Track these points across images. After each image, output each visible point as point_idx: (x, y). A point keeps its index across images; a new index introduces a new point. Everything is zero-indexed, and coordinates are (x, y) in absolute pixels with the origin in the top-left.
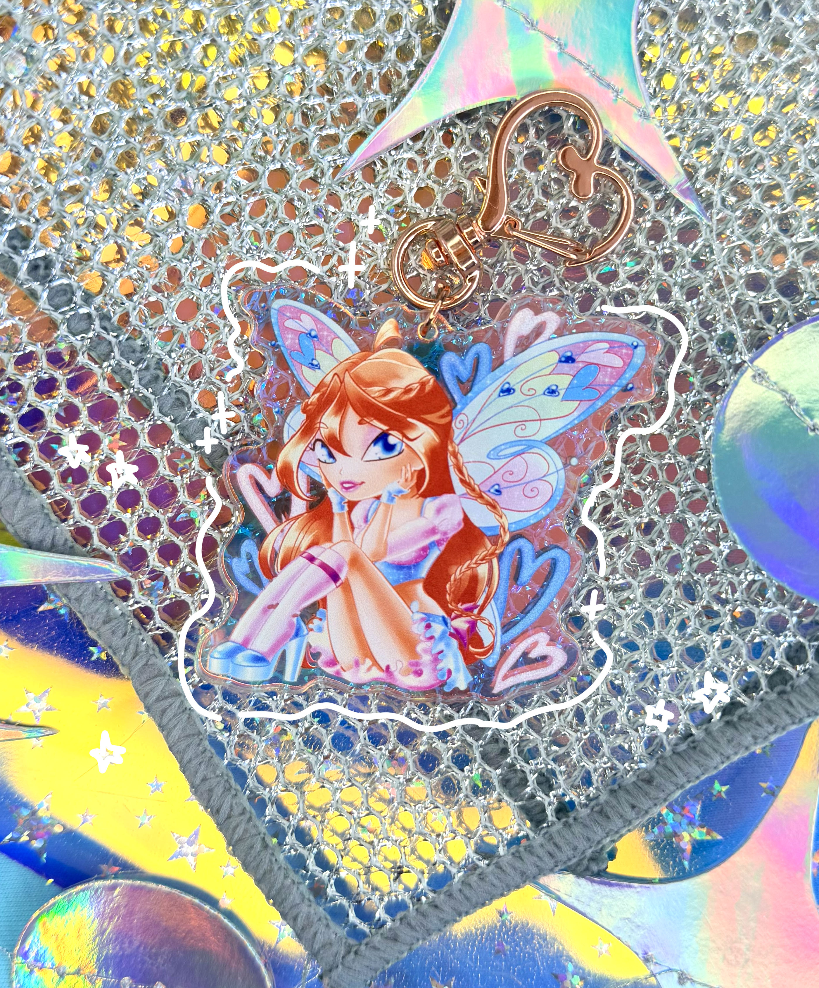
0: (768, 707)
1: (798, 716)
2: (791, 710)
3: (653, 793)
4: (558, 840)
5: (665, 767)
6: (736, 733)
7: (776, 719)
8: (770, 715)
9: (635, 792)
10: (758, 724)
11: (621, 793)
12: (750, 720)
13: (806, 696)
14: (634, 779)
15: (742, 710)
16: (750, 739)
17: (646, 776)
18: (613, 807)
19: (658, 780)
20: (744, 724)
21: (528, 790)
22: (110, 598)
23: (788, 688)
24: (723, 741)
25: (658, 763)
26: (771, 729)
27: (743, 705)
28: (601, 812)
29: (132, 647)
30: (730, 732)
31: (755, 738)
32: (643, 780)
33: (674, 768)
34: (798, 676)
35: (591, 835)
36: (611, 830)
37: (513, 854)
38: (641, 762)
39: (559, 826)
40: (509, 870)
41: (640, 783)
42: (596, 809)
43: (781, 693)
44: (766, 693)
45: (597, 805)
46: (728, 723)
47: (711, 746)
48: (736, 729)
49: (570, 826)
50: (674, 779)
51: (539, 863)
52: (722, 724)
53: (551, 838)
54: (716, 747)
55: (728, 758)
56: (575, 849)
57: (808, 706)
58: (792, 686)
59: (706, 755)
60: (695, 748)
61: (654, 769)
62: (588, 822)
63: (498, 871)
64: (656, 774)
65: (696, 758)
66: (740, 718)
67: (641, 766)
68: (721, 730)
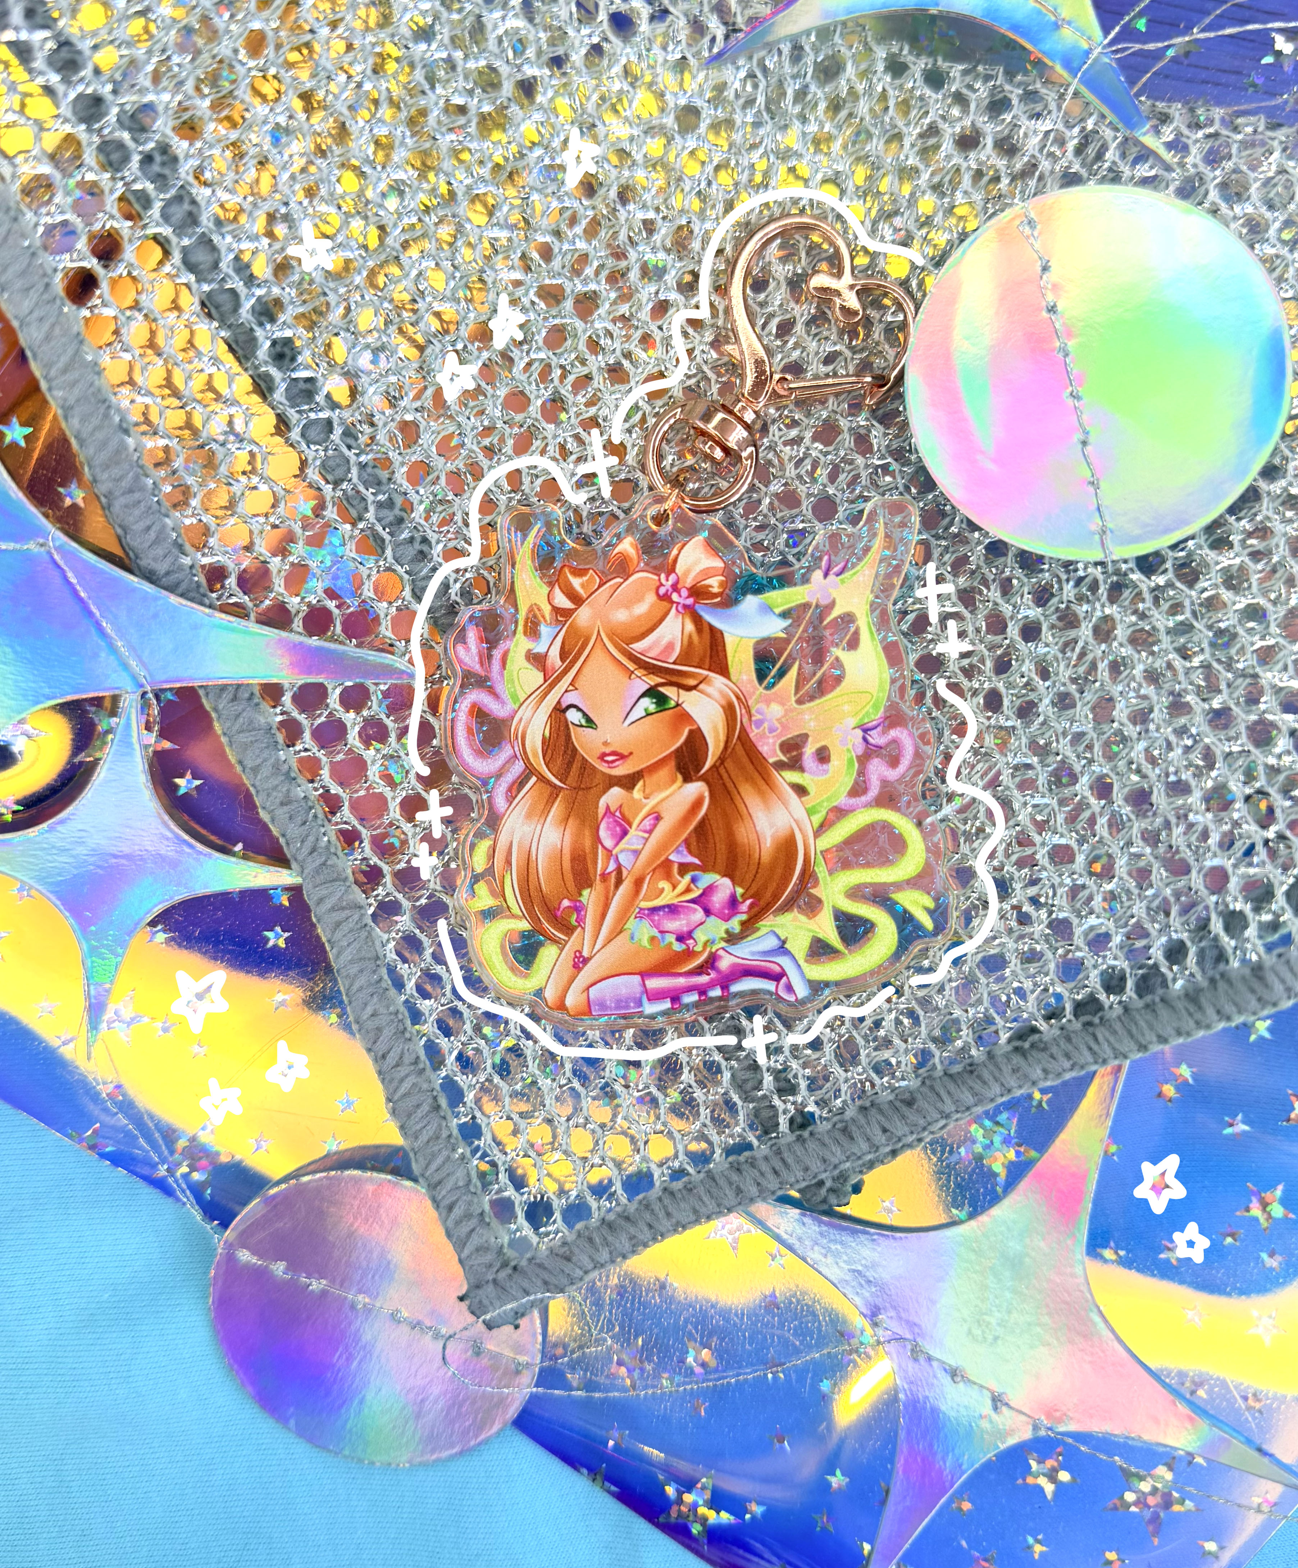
0: (1069, 1039)
1: (1102, 1055)
2: (1095, 1047)
4: (786, 1155)
5: (932, 1088)
6: (1024, 1063)
7: (1075, 1054)
8: (1070, 1048)
9: (889, 1113)
10: (1052, 1056)
11: (873, 1111)
12: (1044, 1049)
13: (1115, 1032)
14: (891, 1097)
15: (1036, 1037)
16: (1039, 1072)
17: (907, 1096)
18: (860, 1127)
19: (921, 1103)
20: (1034, 1053)
21: (762, 1091)
22: (293, 775)
23: (1096, 1020)
24: (1006, 1069)
25: (923, 1083)
26: (1067, 1064)
27: (1037, 1031)
28: (844, 1130)
29: (311, 839)
30: (1017, 1059)
31: (1045, 1071)
32: (902, 1101)
33: (943, 1093)
34: (1111, 1007)
35: (828, 1155)
36: (853, 1154)
37: (731, 1163)
38: (903, 1079)
39: (791, 1138)
40: (722, 1182)
41: (898, 1104)
42: (839, 1126)
43: (1089, 1024)
44: (1069, 1021)
45: (841, 1121)
46: (1017, 1049)
47: (992, 1073)
48: (1026, 1058)
49: (804, 1141)
50: (939, 1105)
52: (1009, 1048)
53: (778, 1152)
54: (997, 1075)
55: (1009, 1091)
56: (806, 1169)
57: (1117, 1046)
58: (1101, 1019)
59: (985, 1083)
60: (971, 1072)
61: (918, 1090)
62: (827, 1140)
63: (709, 1182)
64: (919, 1096)
66: (1033, 1046)
67: (903, 1083)
68: (1007, 1056)
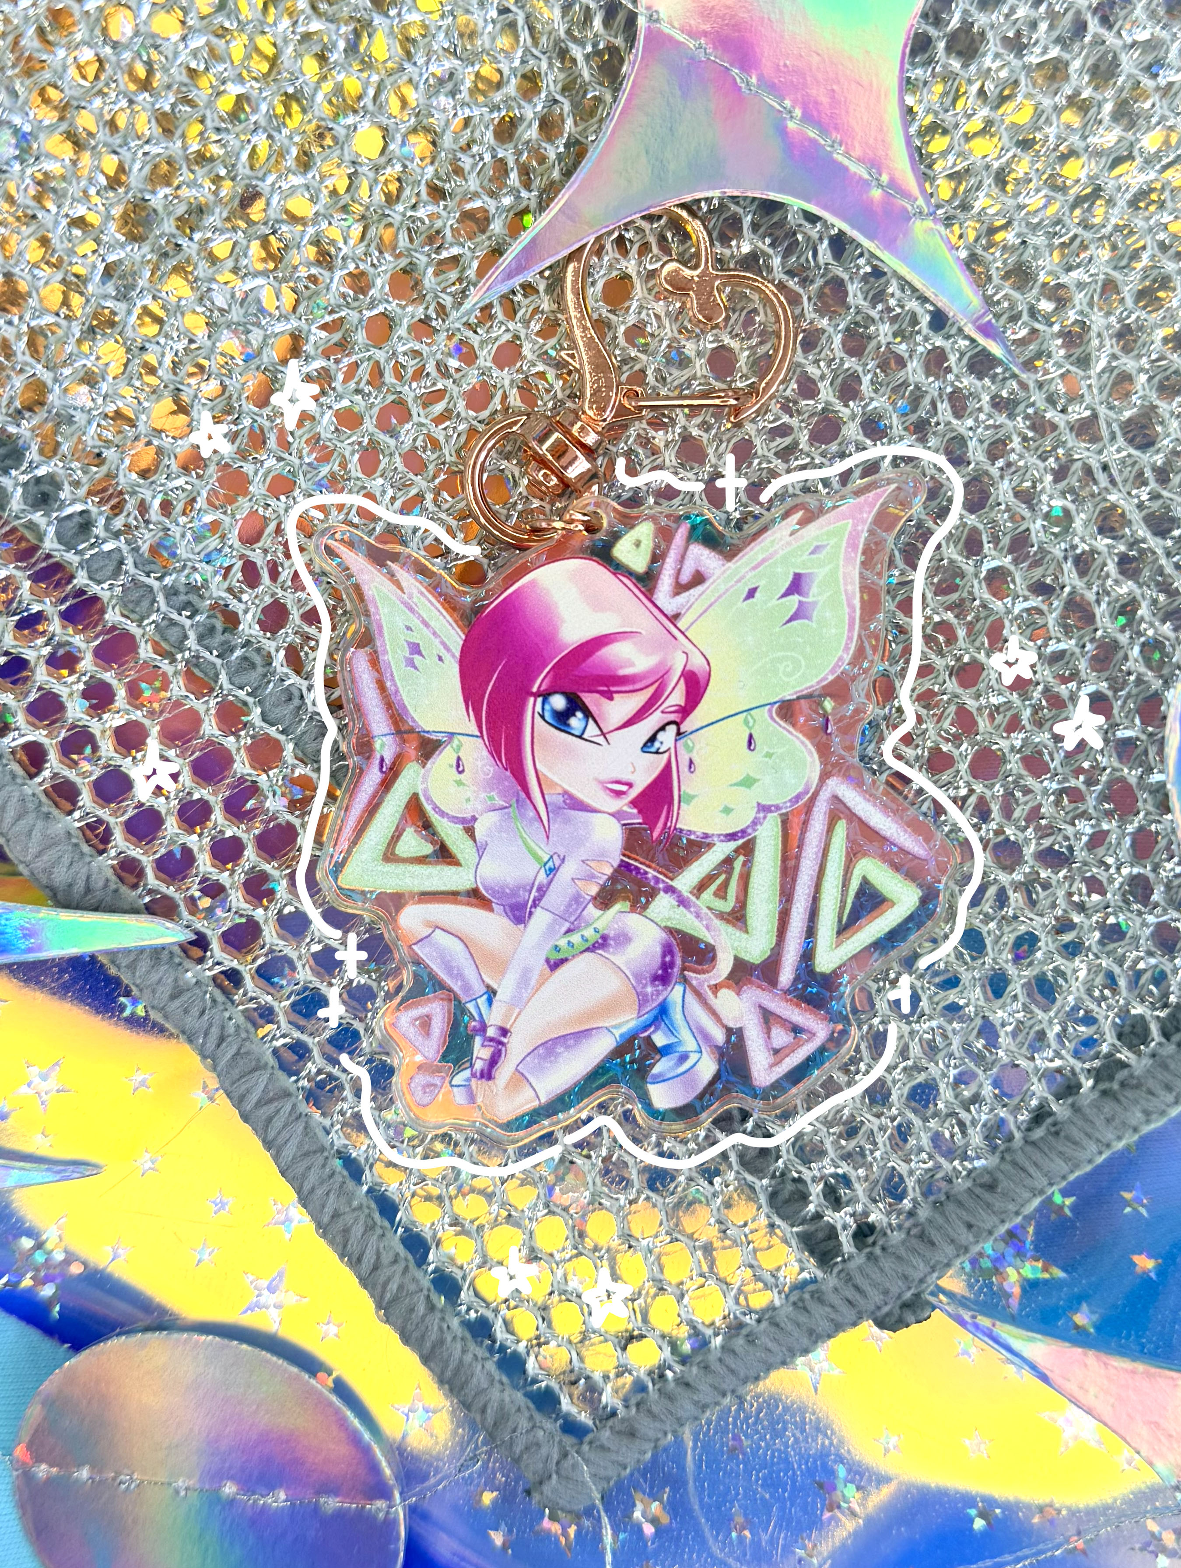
0: (1165, 1066)
3: (998, 1205)
4: (859, 1280)
5: (1014, 1163)
6: (1118, 1108)
8: (1168, 1077)
9: (970, 1203)
10: (1151, 1093)
12: (1138, 1086)
14: (969, 1184)
15: (1125, 1073)
16: (1139, 1115)
17: (986, 1179)
19: (1004, 1184)
20: (1129, 1093)
21: (811, 1208)
24: (1099, 1122)
25: (1003, 1159)
26: (1170, 1098)
27: (1124, 1065)
28: (922, 1236)
30: (1109, 1106)
31: (1147, 1113)
32: (982, 1186)
33: (1027, 1165)
35: (910, 1271)
36: (938, 1262)
37: (794, 1304)
38: (978, 1158)
39: (860, 1260)
40: (790, 1327)
41: (978, 1191)
42: (914, 1231)
44: (1160, 1044)
45: (915, 1225)
46: (1104, 1093)
47: (1081, 1129)
48: (1118, 1100)
49: (876, 1259)
50: (1028, 1182)
51: (833, 1316)
52: (1096, 1095)
53: (849, 1279)
54: (1089, 1130)
55: (1108, 1146)
56: (886, 1292)
59: (1075, 1143)
60: (1057, 1133)
61: (998, 1168)
62: (902, 1252)
63: (773, 1329)
64: (1000, 1176)
65: (1060, 1149)
66: (1123, 1084)
67: (977, 1163)
68: (1094, 1105)
